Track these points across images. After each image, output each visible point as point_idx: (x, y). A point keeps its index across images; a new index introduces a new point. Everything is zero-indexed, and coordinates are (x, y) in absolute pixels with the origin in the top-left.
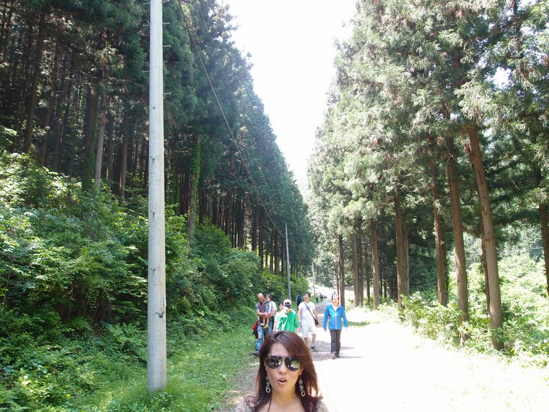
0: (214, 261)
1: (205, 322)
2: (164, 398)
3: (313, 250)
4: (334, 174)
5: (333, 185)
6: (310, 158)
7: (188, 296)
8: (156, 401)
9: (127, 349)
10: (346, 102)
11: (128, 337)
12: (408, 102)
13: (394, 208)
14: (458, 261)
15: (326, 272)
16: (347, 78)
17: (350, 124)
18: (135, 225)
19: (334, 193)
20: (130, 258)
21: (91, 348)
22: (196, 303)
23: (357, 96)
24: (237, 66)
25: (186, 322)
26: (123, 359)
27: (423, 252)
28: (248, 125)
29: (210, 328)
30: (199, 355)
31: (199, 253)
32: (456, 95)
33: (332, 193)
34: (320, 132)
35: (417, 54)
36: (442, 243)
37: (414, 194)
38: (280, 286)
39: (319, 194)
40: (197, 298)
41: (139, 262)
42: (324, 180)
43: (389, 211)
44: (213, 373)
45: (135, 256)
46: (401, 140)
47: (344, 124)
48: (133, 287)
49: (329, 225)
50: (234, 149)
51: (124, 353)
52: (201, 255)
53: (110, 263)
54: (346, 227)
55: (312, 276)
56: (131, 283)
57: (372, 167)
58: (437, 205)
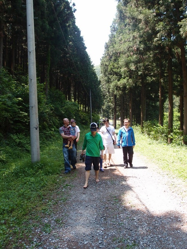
0: (58, 106)
1: (55, 133)
2: (40, 165)
3: (102, 102)
4: (114, 66)
5: (113, 71)
6: (102, 58)
7: (46, 122)
8: (36, 167)
9: (20, 144)
10: (121, 31)
11: (20, 140)
12: (153, 29)
13: (141, 83)
14: (170, 106)
15: (108, 112)
16: (124, 16)
17: (123, 40)
18: (20, 88)
19: (113, 75)
20: (19, 103)
21: (3, 144)
22: (50, 125)
23: (126, 27)
24: (68, 11)
25: (46, 133)
26: (18, 149)
27: (152, 103)
28: (73, 41)
29: (57, 136)
30: (53, 147)
31: (51, 102)
32: (179, 25)
33: (112, 75)
34: (107, 46)
35: (159, 4)
36: (162, 98)
37: (151, 76)
38: (87, 118)
39: (106, 76)
40: (51, 122)
41: (23, 106)
42: (109, 69)
43: (139, 84)
44: (60, 155)
45: (21, 103)
46: (147, 49)
47: (120, 41)
48: (21, 117)
49: (111, 90)
50: (66, 53)
51: (19, 147)
52: (52, 103)
53: (9, 105)
54: (118, 91)
55: (101, 114)
56: (20, 115)
57: (133, 62)
58: (162, 81)
